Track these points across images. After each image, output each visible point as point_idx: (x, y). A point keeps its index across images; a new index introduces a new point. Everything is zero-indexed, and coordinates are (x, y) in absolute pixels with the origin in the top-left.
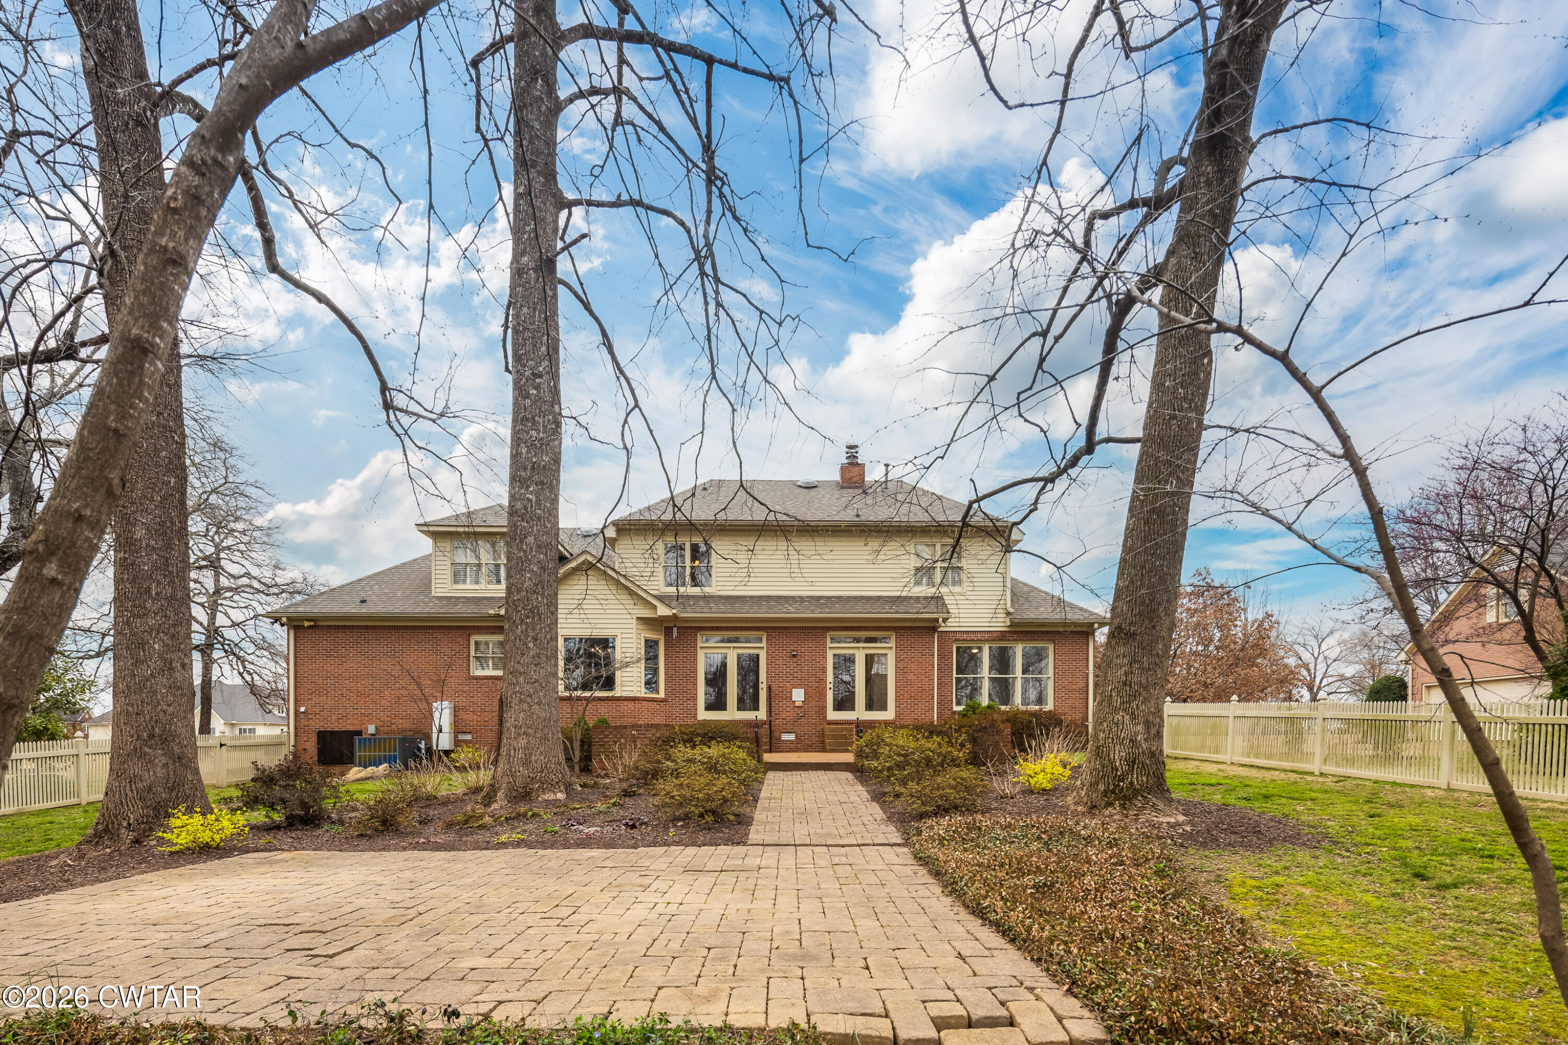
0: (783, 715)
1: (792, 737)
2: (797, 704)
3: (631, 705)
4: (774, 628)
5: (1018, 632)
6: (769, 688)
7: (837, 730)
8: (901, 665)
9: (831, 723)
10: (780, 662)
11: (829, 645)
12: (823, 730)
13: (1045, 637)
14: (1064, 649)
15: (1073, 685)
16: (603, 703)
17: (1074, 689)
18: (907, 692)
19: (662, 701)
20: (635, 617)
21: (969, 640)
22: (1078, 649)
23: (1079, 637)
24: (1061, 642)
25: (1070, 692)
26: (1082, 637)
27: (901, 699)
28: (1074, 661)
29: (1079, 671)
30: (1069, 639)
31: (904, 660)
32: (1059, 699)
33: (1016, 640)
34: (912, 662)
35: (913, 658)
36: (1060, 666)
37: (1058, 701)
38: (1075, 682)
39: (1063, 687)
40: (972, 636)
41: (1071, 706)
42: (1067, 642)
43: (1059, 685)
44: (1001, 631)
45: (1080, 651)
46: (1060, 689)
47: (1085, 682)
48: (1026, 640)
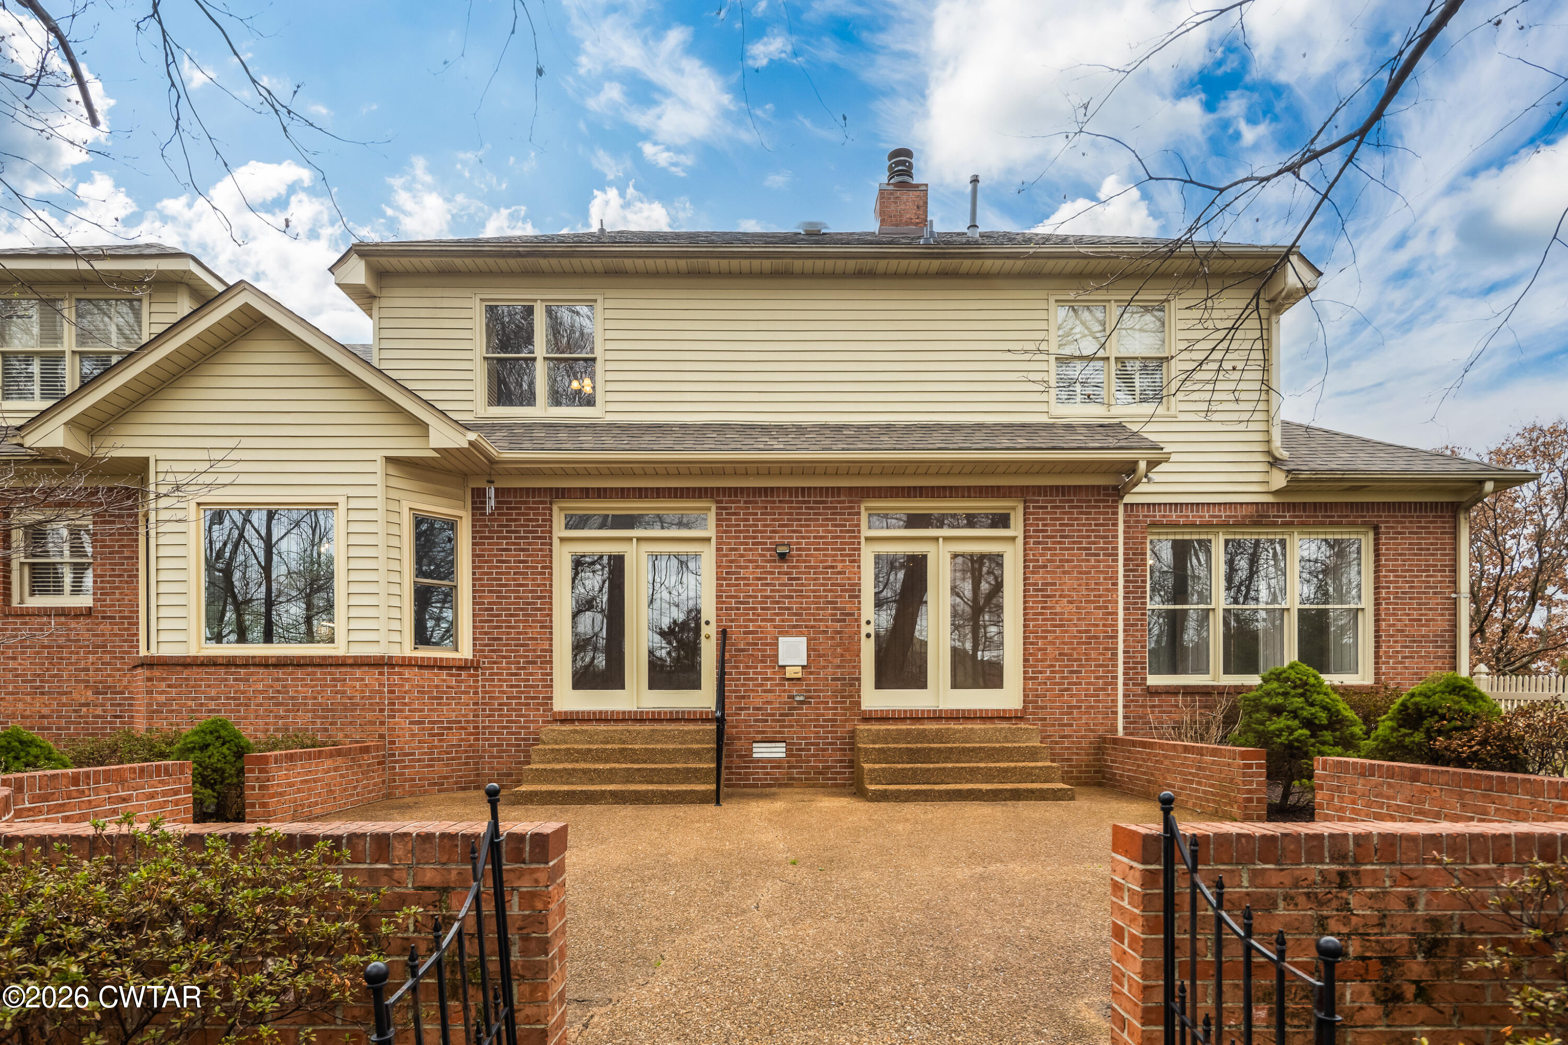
0: (757, 700)
1: (777, 751)
2: (790, 673)
3: (371, 677)
4: (735, 491)
5: (1293, 506)
6: (723, 634)
7: (886, 737)
8: (1038, 578)
9: (868, 718)
10: (749, 572)
11: (865, 532)
12: (853, 734)
13: (1357, 517)
14: (1400, 544)
15: (1423, 626)
16: (299, 673)
17: (1423, 636)
18: (1054, 643)
19: (464, 666)
20: (379, 455)
21: (1185, 525)
22: (1432, 544)
23: (1434, 517)
24: (1392, 527)
25: (1414, 642)
26: (1441, 517)
27: (1037, 660)
28: (1423, 571)
29: (1435, 593)
30: (1411, 522)
31: (1045, 567)
32: (1390, 657)
33: (1290, 524)
34: (1064, 573)
35: (1068, 561)
36: (1391, 582)
37: (1388, 663)
38: (1427, 620)
39: (1398, 631)
40: (1191, 516)
41: (1416, 674)
42: (1407, 528)
43: (1390, 626)
44: (1257, 504)
45: (1437, 550)
46: (1392, 636)
47: (1449, 620)
48: (1315, 524)
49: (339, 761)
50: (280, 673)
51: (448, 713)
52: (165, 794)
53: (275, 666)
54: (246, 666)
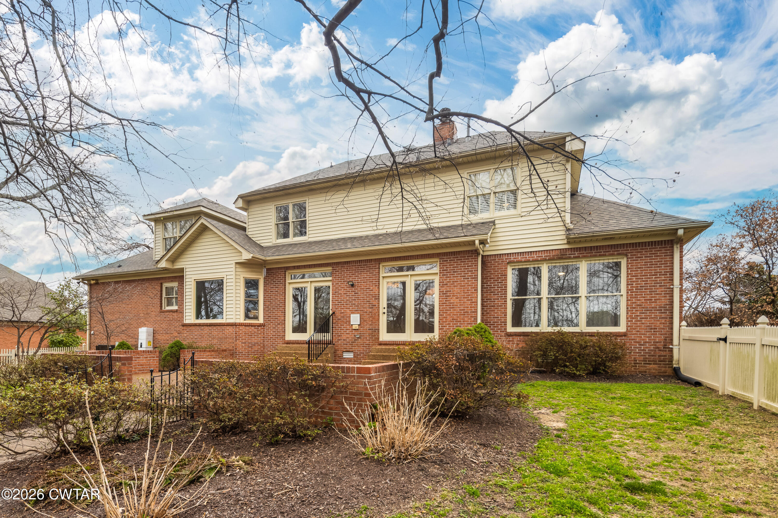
0: (344, 337)
1: (351, 355)
2: (354, 327)
3: (231, 329)
4: (338, 264)
6: (334, 314)
7: (381, 351)
8: (444, 289)
9: (382, 344)
10: (342, 292)
11: (382, 275)
13: (614, 251)
14: (639, 263)
15: (653, 302)
16: (215, 328)
17: (653, 308)
18: (450, 315)
19: (260, 325)
20: (233, 262)
21: (525, 262)
22: (658, 261)
23: (660, 248)
24: (635, 255)
25: (648, 310)
26: (664, 248)
27: (443, 322)
28: (653, 275)
29: (660, 286)
30: (646, 252)
31: (447, 284)
32: (633, 318)
33: (578, 257)
34: (454, 286)
35: (456, 282)
36: (634, 282)
37: (632, 321)
38: (655, 300)
39: (638, 305)
40: (528, 257)
41: (649, 326)
42: (644, 254)
43: (633, 303)
44: (560, 249)
45: (662, 264)
46: (634, 308)
47: (669, 299)
48: (591, 256)
49: (213, 353)
50: (210, 328)
51: (254, 340)
52: (150, 357)
53: (210, 326)
54: (203, 326)
